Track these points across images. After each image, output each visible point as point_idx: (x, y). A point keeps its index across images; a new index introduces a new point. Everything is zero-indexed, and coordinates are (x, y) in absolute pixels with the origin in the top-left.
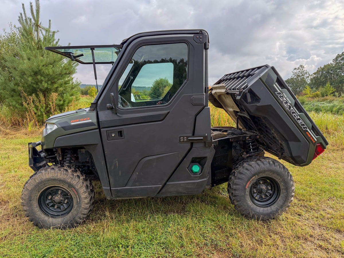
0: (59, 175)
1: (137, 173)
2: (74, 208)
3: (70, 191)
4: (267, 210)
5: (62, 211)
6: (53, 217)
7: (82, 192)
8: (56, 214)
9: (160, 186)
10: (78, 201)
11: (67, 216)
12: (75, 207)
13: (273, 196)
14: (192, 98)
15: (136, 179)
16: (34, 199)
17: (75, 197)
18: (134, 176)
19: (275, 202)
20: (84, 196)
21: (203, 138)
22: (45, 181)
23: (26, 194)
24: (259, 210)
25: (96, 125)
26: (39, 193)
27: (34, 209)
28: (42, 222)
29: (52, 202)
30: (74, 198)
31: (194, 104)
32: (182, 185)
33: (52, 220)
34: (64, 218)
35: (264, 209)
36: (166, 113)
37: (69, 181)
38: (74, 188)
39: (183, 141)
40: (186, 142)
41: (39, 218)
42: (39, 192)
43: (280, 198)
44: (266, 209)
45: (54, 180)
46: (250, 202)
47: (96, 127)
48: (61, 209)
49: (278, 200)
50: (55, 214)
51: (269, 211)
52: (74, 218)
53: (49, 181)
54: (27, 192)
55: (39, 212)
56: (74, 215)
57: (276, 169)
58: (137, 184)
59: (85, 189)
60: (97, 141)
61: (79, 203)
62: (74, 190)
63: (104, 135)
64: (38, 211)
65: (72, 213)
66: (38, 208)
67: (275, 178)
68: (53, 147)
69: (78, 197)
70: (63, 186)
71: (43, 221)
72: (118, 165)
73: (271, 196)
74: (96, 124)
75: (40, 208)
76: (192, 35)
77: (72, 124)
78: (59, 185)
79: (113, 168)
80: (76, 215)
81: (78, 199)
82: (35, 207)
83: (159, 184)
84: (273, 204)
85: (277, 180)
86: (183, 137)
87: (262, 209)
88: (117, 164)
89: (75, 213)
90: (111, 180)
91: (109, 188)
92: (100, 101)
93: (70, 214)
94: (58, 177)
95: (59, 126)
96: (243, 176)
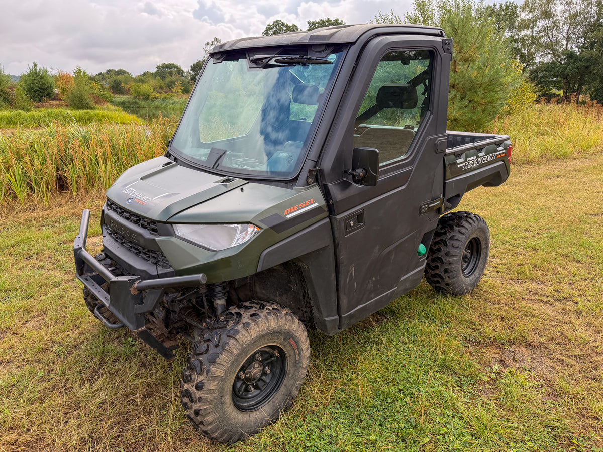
1: (374, 279)
2: (289, 374)
5: (262, 391)
8: (255, 400)
10: (298, 359)
11: (277, 395)
12: (291, 371)
13: (471, 260)
14: (436, 142)
15: (372, 288)
16: (227, 392)
17: (292, 354)
19: (476, 266)
20: (305, 347)
23: (213, 388)
25: (325, 211)
26: (234, 375)
27: (228, 411)
28: (241, 428)
29: (244, 383)
33: (256, 414)
34: (273, 402)
37: (287, 328)
38: (293, 338)
39: (424, 213)
41: (237, 424)
42: (235, 372)
43: (481, 260)
44: (470, 278)
45: (264, 336)
47: (326, 214)
48: (260, 389)
50: (254, 402)
53: (255, 342)
54: (215, 383)
55: (234, 412)
56: (290, 387)
58: (372, 295)
60: (328, 239)
61: (297, 363)
62: (293, 342)
63: (342, 227)
65: (285, 385)
66: (232, 406)
67: (479, 237)
68: (255, 272)
69: (297, 352)
70: (274, 342)
74: (325, 208)
77: (289, 217)
80: (293, 385)
82: (228, 405)
86: (424, 205)
88: (354, 272)
89: (292, 382)
90: (344, 301)
91: (337, 317)
92: (327, 164)
93: (282, 390)
94: (272, 328)
95: (265, 227)
96: (459, 243)
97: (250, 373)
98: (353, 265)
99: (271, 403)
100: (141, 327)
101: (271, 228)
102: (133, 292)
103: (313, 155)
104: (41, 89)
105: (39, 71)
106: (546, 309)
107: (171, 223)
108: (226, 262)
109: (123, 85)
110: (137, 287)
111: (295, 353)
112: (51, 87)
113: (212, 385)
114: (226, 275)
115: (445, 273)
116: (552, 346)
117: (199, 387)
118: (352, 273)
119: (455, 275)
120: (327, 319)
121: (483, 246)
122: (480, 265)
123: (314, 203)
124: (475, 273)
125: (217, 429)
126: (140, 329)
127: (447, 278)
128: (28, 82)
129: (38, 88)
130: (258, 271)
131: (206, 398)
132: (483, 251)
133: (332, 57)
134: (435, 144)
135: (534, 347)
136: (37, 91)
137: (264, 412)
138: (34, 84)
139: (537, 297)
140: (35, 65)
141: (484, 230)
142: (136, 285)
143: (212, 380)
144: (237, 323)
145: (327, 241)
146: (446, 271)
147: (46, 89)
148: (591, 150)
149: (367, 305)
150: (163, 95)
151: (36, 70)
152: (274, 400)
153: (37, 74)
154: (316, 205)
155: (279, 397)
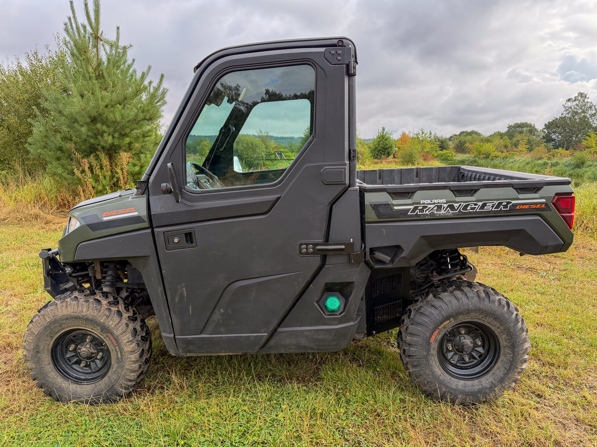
0: (84, 310)
1: (222, 311)
2: (113, 368)
3: (105, 338)
4: (473, 386)
5: (93, 373)
6: (78, 382)
7: (125, 341)
8: (84, 376)
9: (265, 336)
10: (119, 356)
14: (322, 171)
15: (221, 321)
16: (43, 350)
17: (114, 349)
18: (217, 316)
19: (488, 371)
20: (129, 349)
21: (344, 247)
22: (61, 319)
23: (30, 341)
24: (457, 385)
25: (145, 222)
26: (52, 340)
27: (45, 367)
28: (58, 391)
29: (76, 356)
30: (112, 350)
31: (326, 183)
32: (306, 333)
33: (76, 387)
35: (467, 382)
36: (275, 199)
37: (102, 321)
38: (112, 334)
39: (307, 253)
40: (312, 253)
41: (54, 384)
42: (52, 338)
44: (469, 383)
46: (438, 370)
47: (147, 224)
48: (91, 370)
49: (495, 367)
50: (82, 377)
51: (476, 388)
52: (113, 386)
53: (67, 319)
54: (31, 338)
55: (52, 373)
56: (113, 381)
57: (493, 307)
58: (222, 330)
59: (130, 336)
60: (148, 250)
62: (111, 338)
63: (160, 240)
64: (50, 370)
65: (109, 377)
66: (52, 366)
68: (73, 260)
69: (118, 349)
70: (92, 329)
71: (60, 389)
72: (186, 296)
73: (482, 357)
74: (146, 219)
75: (55, 365)
76: (323, 49)
77: (105, 219)
78: (85, 327)
79: (177, 301)
80: (117, 381)
81: (119, 353)
82: (46, 363)
83: (262, 331)
84: (484, 374)
85: (493, 328)
86: (307, 245)
87: (462, 382)
88: (185, 293)
89: (115, 377)
91: (172, 336)
93: (106, 380)
97: (81, 349)
101: (87, 225)
104: (384, 149)
105: (386, 134)
109: (467, 145)
112: (391, 147)
118: (182, 292)
128: (375, 143)
129: (381, 148)
136: (380, 150)
138: (379, 145)
140: (384, 129)
145: (145, 252)
147: (387, 149)
150: (504, 155)
151: (383, 133)
153: (383, 137)
154: (136, 213)
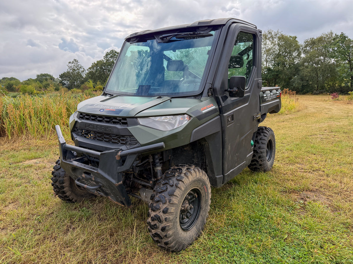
1: (237, 154)
2: (203, 209)
10: (207, 199)
11: (198, 221)
12: (204, 207)
15: (236, 160)
16: (178, 215)
25: (218, 111)
27: (178, 228)
30: (203, 196)
31: (259, 88)
37: (203, 178)
38: (206, 185)
39: (255, 120)
41: (182, 238)
47: (218, 113)
48: (189, 218)
54: (174, 208)
55: (180, 230)
61: (206, 201)
62: (205, 188)
65: (201, 215)
66: (180, 226)
67: (272, 140)
68: (189, 143)
79: (227, 154)
81: (207, 196)
89: (204, 214)
90: (226, 166)
91: (222, 176)
92: (218, 85)
93: (200, 218)
94: (198, 177)
95: (194, 116)
96: (265, 141)
97: (184, 206)
98: (230, 144)
99: (195, 226)
100: (120, 182)
101: (196, 117)
102: (118, 158)
103: (210, 81)
106: (310, 175)
107: (137, 118)
108: (174, 136)
109: (14, 86)
110: (120, 155)
111: (206, 194)
113: (172, 209)
114: (174, 145)
115: (259, 159)
116: (322, 190)
117: (165, 212)
118: (229, 149)
119: (264, 159)
120: (217, 177)
121: (273, 145)
122: (273, 156)
123: (213, 106)
124: (271, 160)
125: (174, 240)
126: (119, 183)
127: (260, 161)
130: (191, 142)
131: (170, 218)
132: (273, 148)
133: (213, 33)
134: (258, 83)
135: (314, 191)
137: (192, 232)
139: (303, 170)
141: (273, 136)
142: (120, 153)
143: (172, 206)
144: (181, 173)
145: (219, 129)
146: (260, 157)
148: (293, 110)
149: (234, 170)
150: (42, 92)
152: (196, 224)
155: (198, 222)
